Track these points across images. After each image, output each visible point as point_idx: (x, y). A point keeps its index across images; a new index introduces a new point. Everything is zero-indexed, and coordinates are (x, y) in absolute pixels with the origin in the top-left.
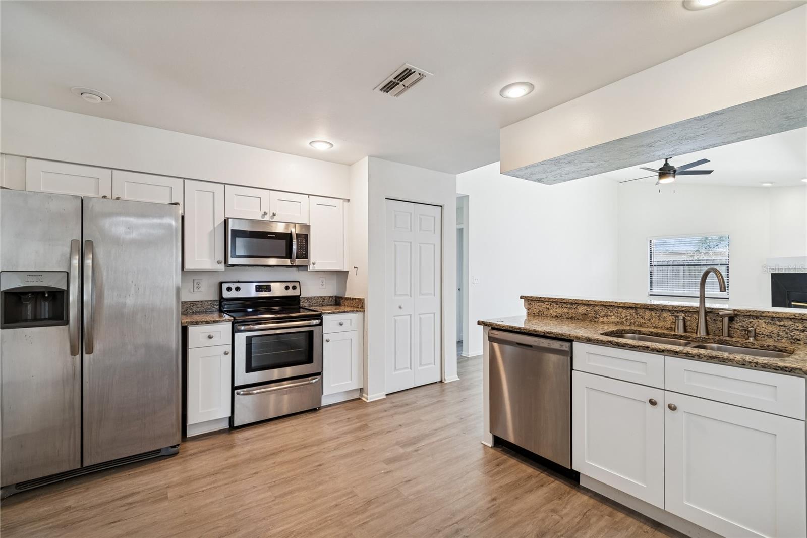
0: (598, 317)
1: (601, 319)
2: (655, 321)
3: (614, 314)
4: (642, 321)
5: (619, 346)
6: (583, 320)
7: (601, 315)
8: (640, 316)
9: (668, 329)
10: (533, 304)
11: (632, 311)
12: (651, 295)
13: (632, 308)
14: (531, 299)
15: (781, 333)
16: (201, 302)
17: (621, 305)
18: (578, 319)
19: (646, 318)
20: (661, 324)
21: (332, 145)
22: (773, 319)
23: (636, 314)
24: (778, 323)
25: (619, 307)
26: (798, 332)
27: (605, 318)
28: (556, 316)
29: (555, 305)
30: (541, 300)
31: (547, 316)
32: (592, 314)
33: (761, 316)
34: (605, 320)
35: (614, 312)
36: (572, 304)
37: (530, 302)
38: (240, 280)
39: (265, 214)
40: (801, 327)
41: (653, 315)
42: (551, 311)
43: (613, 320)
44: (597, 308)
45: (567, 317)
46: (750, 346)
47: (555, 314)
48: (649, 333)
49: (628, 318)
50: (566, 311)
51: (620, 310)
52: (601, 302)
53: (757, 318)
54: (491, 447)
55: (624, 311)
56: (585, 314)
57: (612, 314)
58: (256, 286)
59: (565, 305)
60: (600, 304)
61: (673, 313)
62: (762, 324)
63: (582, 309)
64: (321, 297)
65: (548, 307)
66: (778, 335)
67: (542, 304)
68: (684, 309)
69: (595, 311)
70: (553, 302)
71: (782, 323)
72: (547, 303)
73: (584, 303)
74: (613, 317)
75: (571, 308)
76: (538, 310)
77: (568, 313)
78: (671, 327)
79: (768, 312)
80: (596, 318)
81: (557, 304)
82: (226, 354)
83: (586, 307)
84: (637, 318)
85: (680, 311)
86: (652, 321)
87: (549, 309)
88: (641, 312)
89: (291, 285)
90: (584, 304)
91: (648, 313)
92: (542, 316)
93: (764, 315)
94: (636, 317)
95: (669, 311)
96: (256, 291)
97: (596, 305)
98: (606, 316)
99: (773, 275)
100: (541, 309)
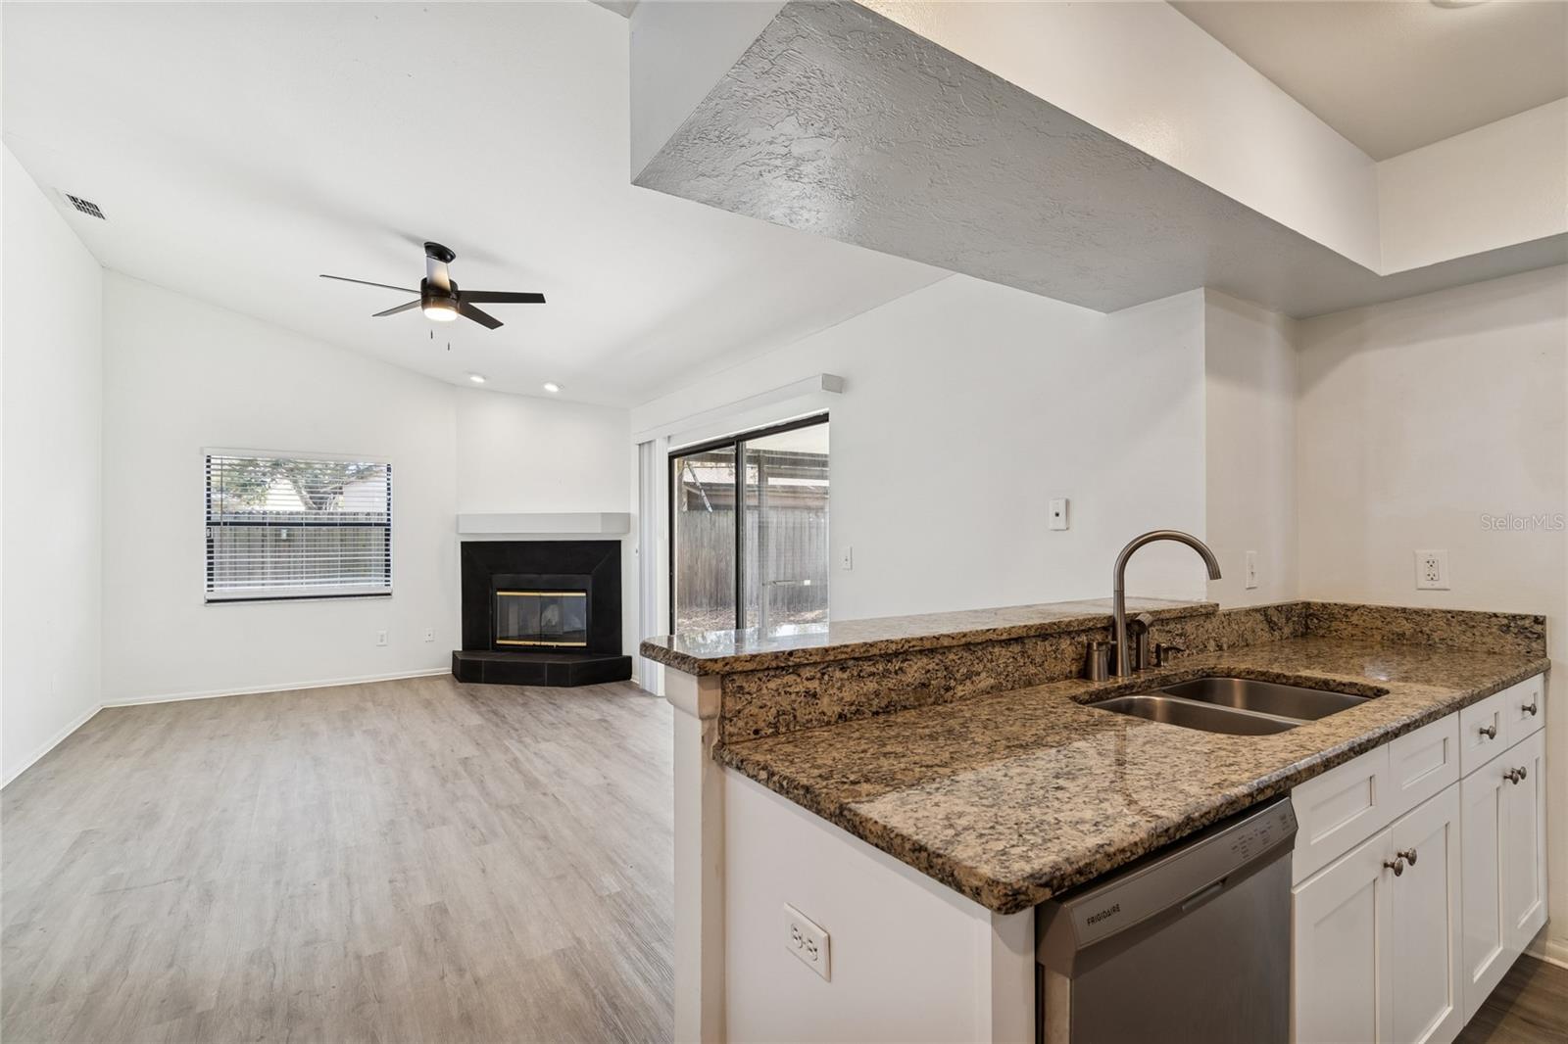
0: (953, 683)
1: (960, 691)
3: (985, 666)
4: (1032, 670)
6: (921, 707)
7: (958, 676)
8: (1029, 657)
9: (1066, 677)
10: (753, 687)
11: (1016, 648)
12: (209, 601)
13: (1017, 639)
14: (749, 666)
18: (905, 708)
19: (1037, 660)
23: (1023, 653)
25: (992, 643)
27: (968, 683)
28: (840, 716)
29: (838, 674)
30: (793, 661)
31: (809, 726)
32: (938, 681)
34: (969, 686)
35: (985, 660)
36: (888, 657)
37: (740, 681)
41: (1048, 648)
42: (826, 700)
43: (983, 685)
44: (952, 656)
45: (874, 709)
47: (838, 709)
49: (1010, 669)
50: (871, 685)
51: (995, 651)
52: (965, 635)
55: (1003, 652)
56: (923, 684)
57: (981, 667)
59: (868, 668)
60: (961, 641)
61: (1073, 638)
63: (914, 671)
65: (814, 685)
67: (791, 678)
68: (1090, 624)
69: (946, 669)
70: (829, 663)
72: (807, 672)
74: (984, 675)
75: (885, 674)
76: (774, 711)
77: (877, 694)
78: (1070, 672)
79: (1164, 611)
80: (948, 689)
81: (843, 669)
83: (925, 660)
84: (1025, 664)
87: (815, 695)
88: (1030, 647)
90: (921, 651)
91: (1042, 647)
92: (790, 733)
94: (1022, 662)
97: (949, 648)
99: (465, 546)
100: (786, 705)
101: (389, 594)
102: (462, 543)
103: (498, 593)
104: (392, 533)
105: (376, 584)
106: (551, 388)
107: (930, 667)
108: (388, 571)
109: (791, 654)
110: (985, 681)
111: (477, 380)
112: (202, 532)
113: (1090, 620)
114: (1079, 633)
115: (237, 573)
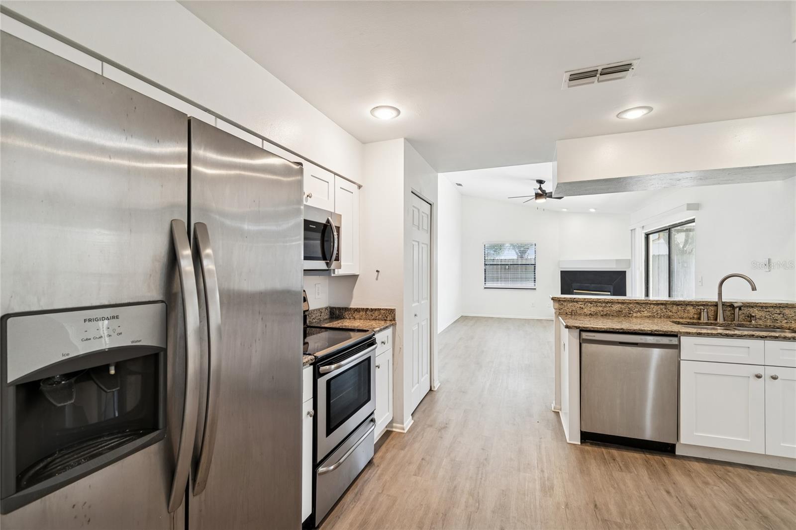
1: (635, 315)
2: (681, 314)
3: (646, 310)
5: (728, 336)
6: (618, 316)
8: (669, 310)
9: (691, 318)
12: (485, 288)
13: (662, 304)
14: (564, 300)
15: (767, 317)
17: (654, 302)
18: (613, 316)
19: (673, 311)
20: (686, 315)
21: (399, 112)
22: (762, 307)
23: (666, 309)
24: (765, 310)
25: (650, 304)
26: (776, 315)
27: (639, 313)
28: (590, 314)
29: (589, 305)
30: (575, 300)
31: (580, 315)
32: (626, 311)
33: (756, 306)
34: (639, 314)
35: (647, 308)
36: (607, 303)
37: (562, 302)
40: (778, 312)
41: (680, 308)
42: (586, 310)
43: (645, 315)
44: (631, 305)
45: (601, 314)
46: (758, 326)
47: (589, 312)
50: (601, 309)
51: (652, 306)
52: (635, 300)
53: (752, 307)
55: (655, 307)
56: (620, 311)
57: (645, 310)
59: (599, 304)
60: (635, 302)
64: (319, 310)
65: (582, 306)
66: (765, 318)
67: (576, 304)
68: (704, 303)
69: (629, 308)
70: (587, 302)
71: (767, 310)
72: (580, 303)
73: (620, 301)
76: (571, 310)
77: (603, 311)
78: (693, 317)
79: (761, 303)
80: (630, 314)
81: (591, 304)
82: (308, 415)
83: (620, 305)
84: (667, 312)
85: (700, 305)
86: (678, 313)
87: (582, 308)
88: (669, 307)
90: (619, 303)
91: (675, 307)
92: (575, 315)
93: (758, 305)
94: (665, 311)
95: (692, 305)
97: (630, 303)
98: (639, 311)
99: (562, 272)
100: (574, 309)
101: (535, 289)
102: (561, 271)
103: (575, 291)
104: (536, 267)
105: (530, 285)
106: (592, 210)
108: (535, 281)
109: (575, 298)
110: (646, 313)
111: (565, 210)
112: (483, 267)
113: (703, 302)
114: (698, 306)
115: (493, 279)
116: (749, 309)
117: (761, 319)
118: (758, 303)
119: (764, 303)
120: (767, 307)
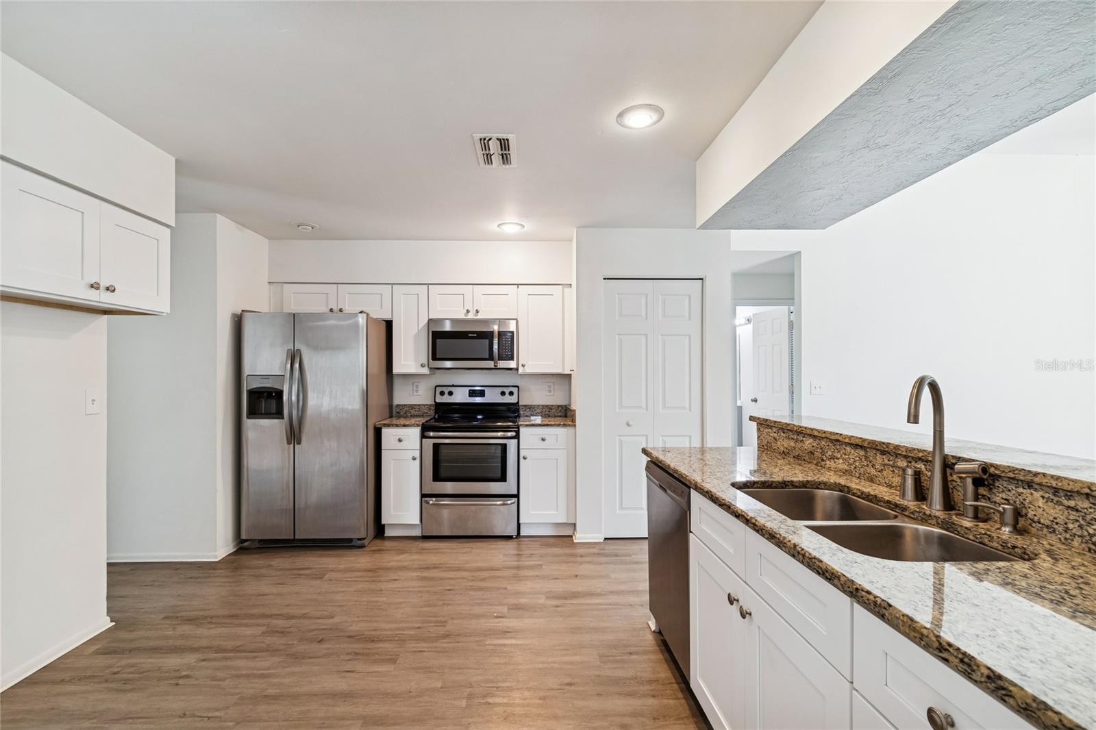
0: (825, 458)
3: (841, 456)
7: (827, 455)
8: (870, 462)
10: (762, 430)
11: (861, 453)
13: (859, 446)
15: (1071, 526)
16: (419, 405)
18: (804, 460)
19: (877, 466)
20: (896, 481)
21: (524, 226)
22: (1056, 491)
24: (1066, 502)
25: (847, 443)
27: (832, 461)
28: (783, 452)
29: (782, 434)
31: (775, 452)
32: (818, 453)
35: (841, 452)
36: (797, 433)
37: (761, 427)
38: (455, 384)
39: (468, 311)
42: (779, 444)
43: (841, 466)
44: (823, 443)
45: (794, 455)
47: (782, 449)
48: (859, 493)
49: (857, 464)
50: (792, 444)
51: (847, 449)
53: (1029, 485)
54: (654, 632)
55: (852, 451)
56: (812, 452)
57: (839, 455)
58: (470, 390)
59: (791, 435)
61: (910, 462)
62: (1037, 500)
63: (808, 443)
64: (547, 406)
65: (776, 435)
66: (1067, 530)
68: (921, 455)
69: (821, 449)
70: (780, 428)
71: (1072, 503)
72: (773, 429)
74: (841, 461)
75: (797, 440)
76: (767, 441)
77: (795, 448)
79: (1044, 475)
80: (823, 460)
82: (414, 459)
83: (812, 440)
84: (867, 465)
85: (919, 459)
86: (885, 473)
87: (776, 439)
89: (507, 391)
92: (770, 450)
96: (470, 396)
97: (823, 438)
98: (833, 458)
100: (769, 439)
107: (814, 444)
116: (1021, 490)
117: (1054, 531)
118: (1036, 474)
119: (1052, 477)
120: (1070, 494)
